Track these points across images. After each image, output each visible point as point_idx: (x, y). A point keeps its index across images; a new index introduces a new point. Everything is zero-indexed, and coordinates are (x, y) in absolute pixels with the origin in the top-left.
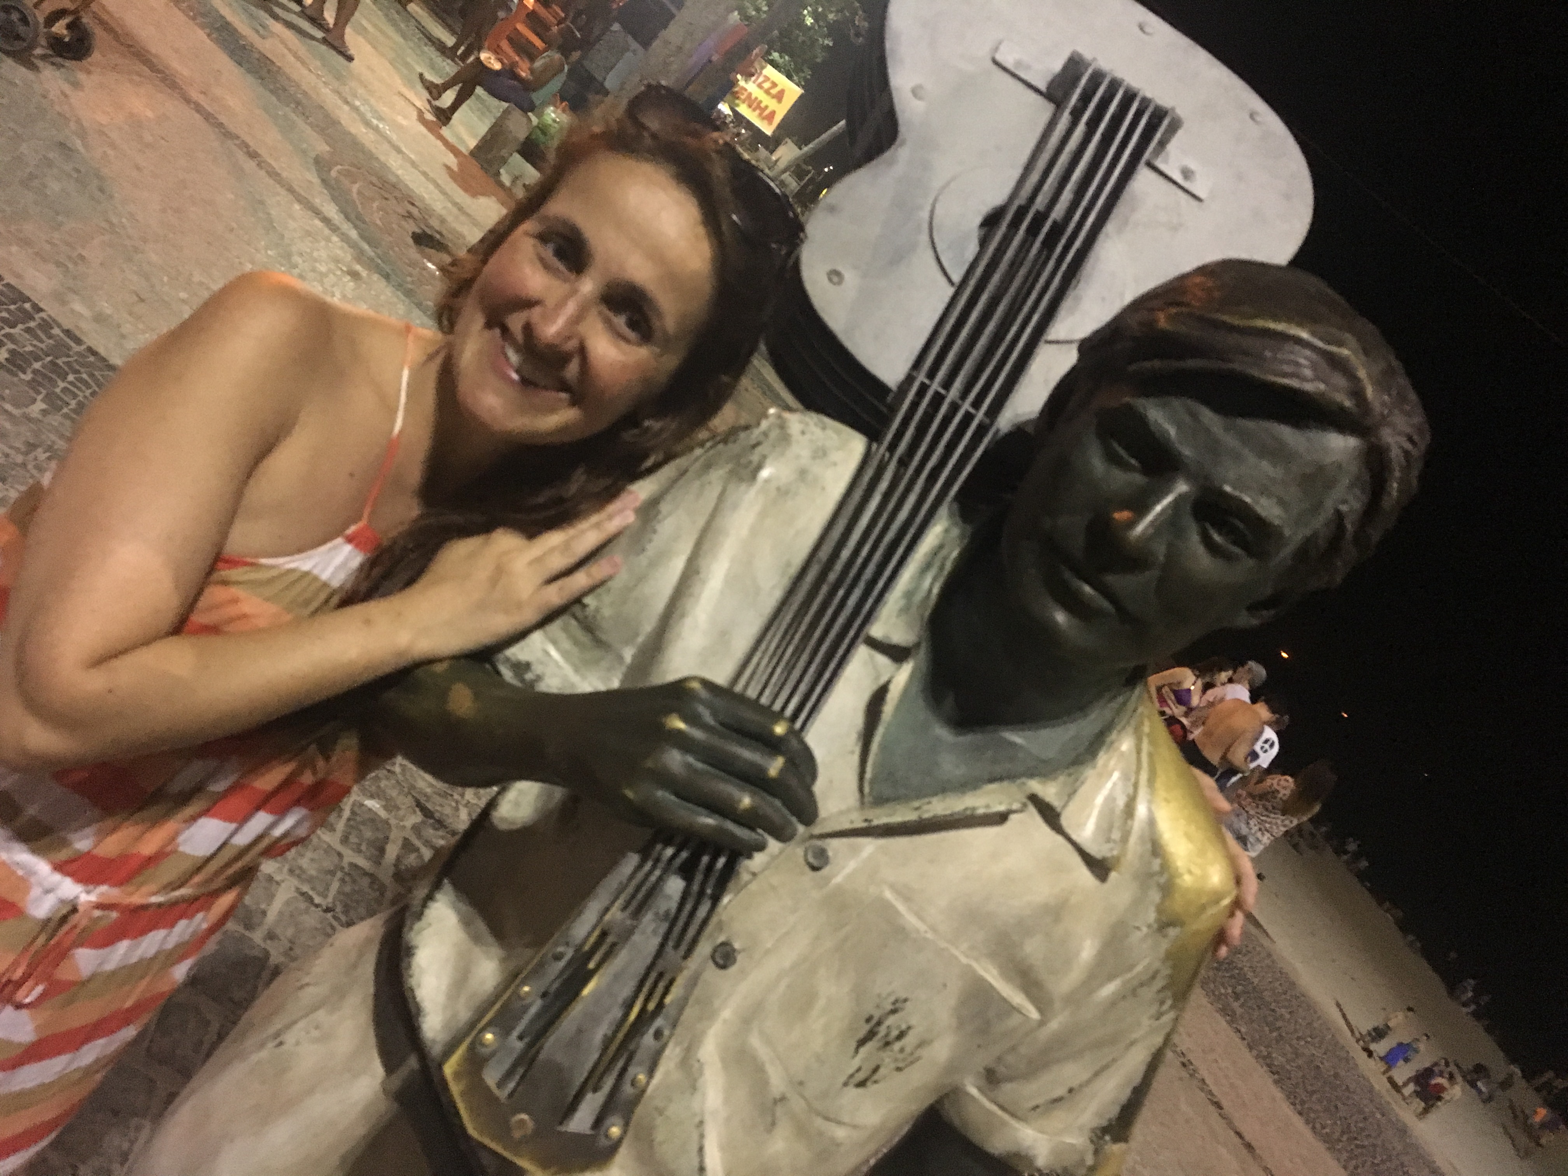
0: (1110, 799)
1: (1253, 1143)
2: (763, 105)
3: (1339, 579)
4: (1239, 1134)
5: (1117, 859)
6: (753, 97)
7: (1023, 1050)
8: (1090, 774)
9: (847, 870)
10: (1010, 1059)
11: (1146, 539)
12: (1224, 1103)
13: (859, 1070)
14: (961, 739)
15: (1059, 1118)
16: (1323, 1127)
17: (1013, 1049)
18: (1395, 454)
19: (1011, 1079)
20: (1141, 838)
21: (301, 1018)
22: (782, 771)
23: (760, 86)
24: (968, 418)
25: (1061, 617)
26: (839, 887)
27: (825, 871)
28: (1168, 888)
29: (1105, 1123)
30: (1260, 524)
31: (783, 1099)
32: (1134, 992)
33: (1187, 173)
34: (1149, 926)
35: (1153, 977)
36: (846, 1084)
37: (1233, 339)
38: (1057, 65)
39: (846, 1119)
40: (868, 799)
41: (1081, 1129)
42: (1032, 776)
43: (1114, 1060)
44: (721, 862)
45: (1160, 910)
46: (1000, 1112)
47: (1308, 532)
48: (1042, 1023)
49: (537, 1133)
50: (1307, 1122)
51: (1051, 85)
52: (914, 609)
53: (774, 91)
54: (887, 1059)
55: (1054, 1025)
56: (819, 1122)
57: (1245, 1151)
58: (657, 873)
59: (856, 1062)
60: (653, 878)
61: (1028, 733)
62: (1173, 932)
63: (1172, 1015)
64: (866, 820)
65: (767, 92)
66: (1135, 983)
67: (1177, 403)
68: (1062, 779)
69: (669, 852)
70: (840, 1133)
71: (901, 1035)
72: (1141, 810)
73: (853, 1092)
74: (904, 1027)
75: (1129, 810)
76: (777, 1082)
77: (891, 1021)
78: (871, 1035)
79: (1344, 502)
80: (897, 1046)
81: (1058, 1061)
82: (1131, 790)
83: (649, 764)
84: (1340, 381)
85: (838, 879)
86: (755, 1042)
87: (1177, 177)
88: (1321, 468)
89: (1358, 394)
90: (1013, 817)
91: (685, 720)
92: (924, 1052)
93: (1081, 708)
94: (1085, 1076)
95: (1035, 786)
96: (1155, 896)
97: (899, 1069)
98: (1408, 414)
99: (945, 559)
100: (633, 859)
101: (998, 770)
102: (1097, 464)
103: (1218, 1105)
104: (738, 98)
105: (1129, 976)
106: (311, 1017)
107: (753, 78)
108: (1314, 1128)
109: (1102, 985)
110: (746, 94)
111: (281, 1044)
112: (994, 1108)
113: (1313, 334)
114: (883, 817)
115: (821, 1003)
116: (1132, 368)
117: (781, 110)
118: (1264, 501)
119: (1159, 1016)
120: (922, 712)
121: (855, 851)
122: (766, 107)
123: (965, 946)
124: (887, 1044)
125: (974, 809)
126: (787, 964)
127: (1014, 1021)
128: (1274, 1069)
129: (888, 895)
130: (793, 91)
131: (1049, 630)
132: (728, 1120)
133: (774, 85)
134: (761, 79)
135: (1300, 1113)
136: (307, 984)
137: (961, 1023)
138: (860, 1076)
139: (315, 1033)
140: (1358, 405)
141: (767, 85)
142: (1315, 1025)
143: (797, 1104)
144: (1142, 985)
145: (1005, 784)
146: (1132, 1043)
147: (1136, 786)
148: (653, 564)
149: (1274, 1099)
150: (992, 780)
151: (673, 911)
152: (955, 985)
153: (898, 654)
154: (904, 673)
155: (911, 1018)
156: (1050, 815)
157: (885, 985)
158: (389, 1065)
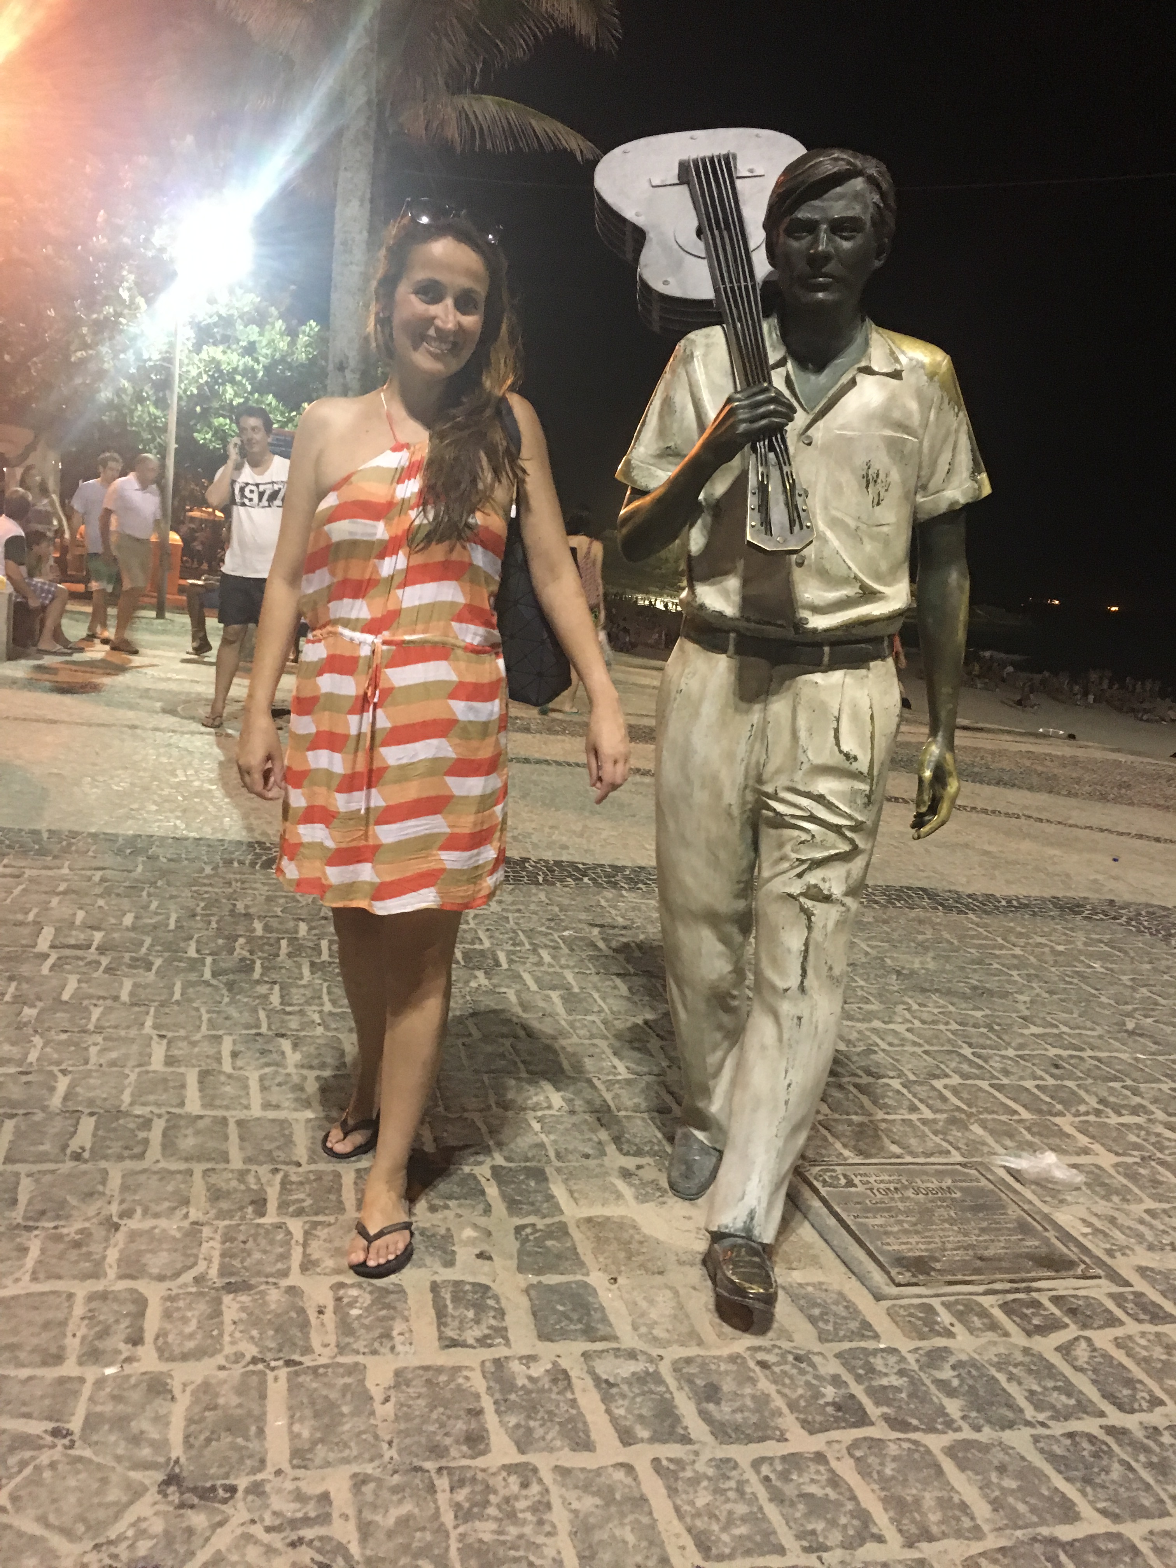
0: (883, 353)
5: (901, 368)
8: (871, 350)
9: (820, 437)
10: (922, 471)
11: (825, 249)
13: (873, 499)
15: (956, 480)
17: (920, 461)
19: (929, 481)
24: (746, 287)
25: (820, 295)
28: (925, 369)
29: (971, 470)
30: (854, 220)
31: (858, 528)
32: (941, 409)
33: (751, 171)
34: (927, 384)
35: (942, 399)
36: (873, 508)
38: (676, 171)
39: (884, 522)
40: (808, 410)
41: (965, 478)
42: (853, 364)
45: (926, 376)
46: (935, 497)
47: (870, 213)
48: (921, 443)
51: (679, 178)
52: (777, 348)
54: (880, 488)
55: (925, 442)
56: (875, 529)
58: (763, 452)
59: (871, 496)
62: (936, 378)
64: (813, 414)
67: (803, 207)
68: (863, 358)
70: (885, 529)
71: (878, 475)
72: (896, 350)
73: (877, 508)
74: (876, 471)
75: (892, 353)
76: (852, 524)
77: (870, 472)
78: (868, 482)
80: (879, 480)
81: (937, 456)
82: (888, 346)
84: (841, 164)
86: (834, 513)
87: (749, 174)
88: (858, 193)
89: (849, 164)
90: (857, 380)
92: (890, 478)
94: (951, 453)
95: (856, 366)
97: (887, 491)
102: (795, 244)
105: (935, 405)
109: (929, 414)
112: (932, 497)
114: (818, 411)
115: (844, 484)
118: (849, 212)
119: (956, 415)
120: (803, 375)
121: (818, 428)
123: (874, 430)
124: (875, 481)
125: (843, 386)
126: (824, 481)
129: (839, 432)
131: (821, 302)
137: (893, 458)
138: (876, 501)
140: (852, 167)
143: (863, 527)
144: (941, 404)
145: (847, 372)
146: (956, 431)
147: (888, 344)
148: (682, 413)
150: (842, 374)
151: (776, 462)
152: (882, 445)
153: (781, 363)
154: (789, 365)
155: (876, 466)
156: (868, 371)
157: (860, 461)
158: (724, 651)
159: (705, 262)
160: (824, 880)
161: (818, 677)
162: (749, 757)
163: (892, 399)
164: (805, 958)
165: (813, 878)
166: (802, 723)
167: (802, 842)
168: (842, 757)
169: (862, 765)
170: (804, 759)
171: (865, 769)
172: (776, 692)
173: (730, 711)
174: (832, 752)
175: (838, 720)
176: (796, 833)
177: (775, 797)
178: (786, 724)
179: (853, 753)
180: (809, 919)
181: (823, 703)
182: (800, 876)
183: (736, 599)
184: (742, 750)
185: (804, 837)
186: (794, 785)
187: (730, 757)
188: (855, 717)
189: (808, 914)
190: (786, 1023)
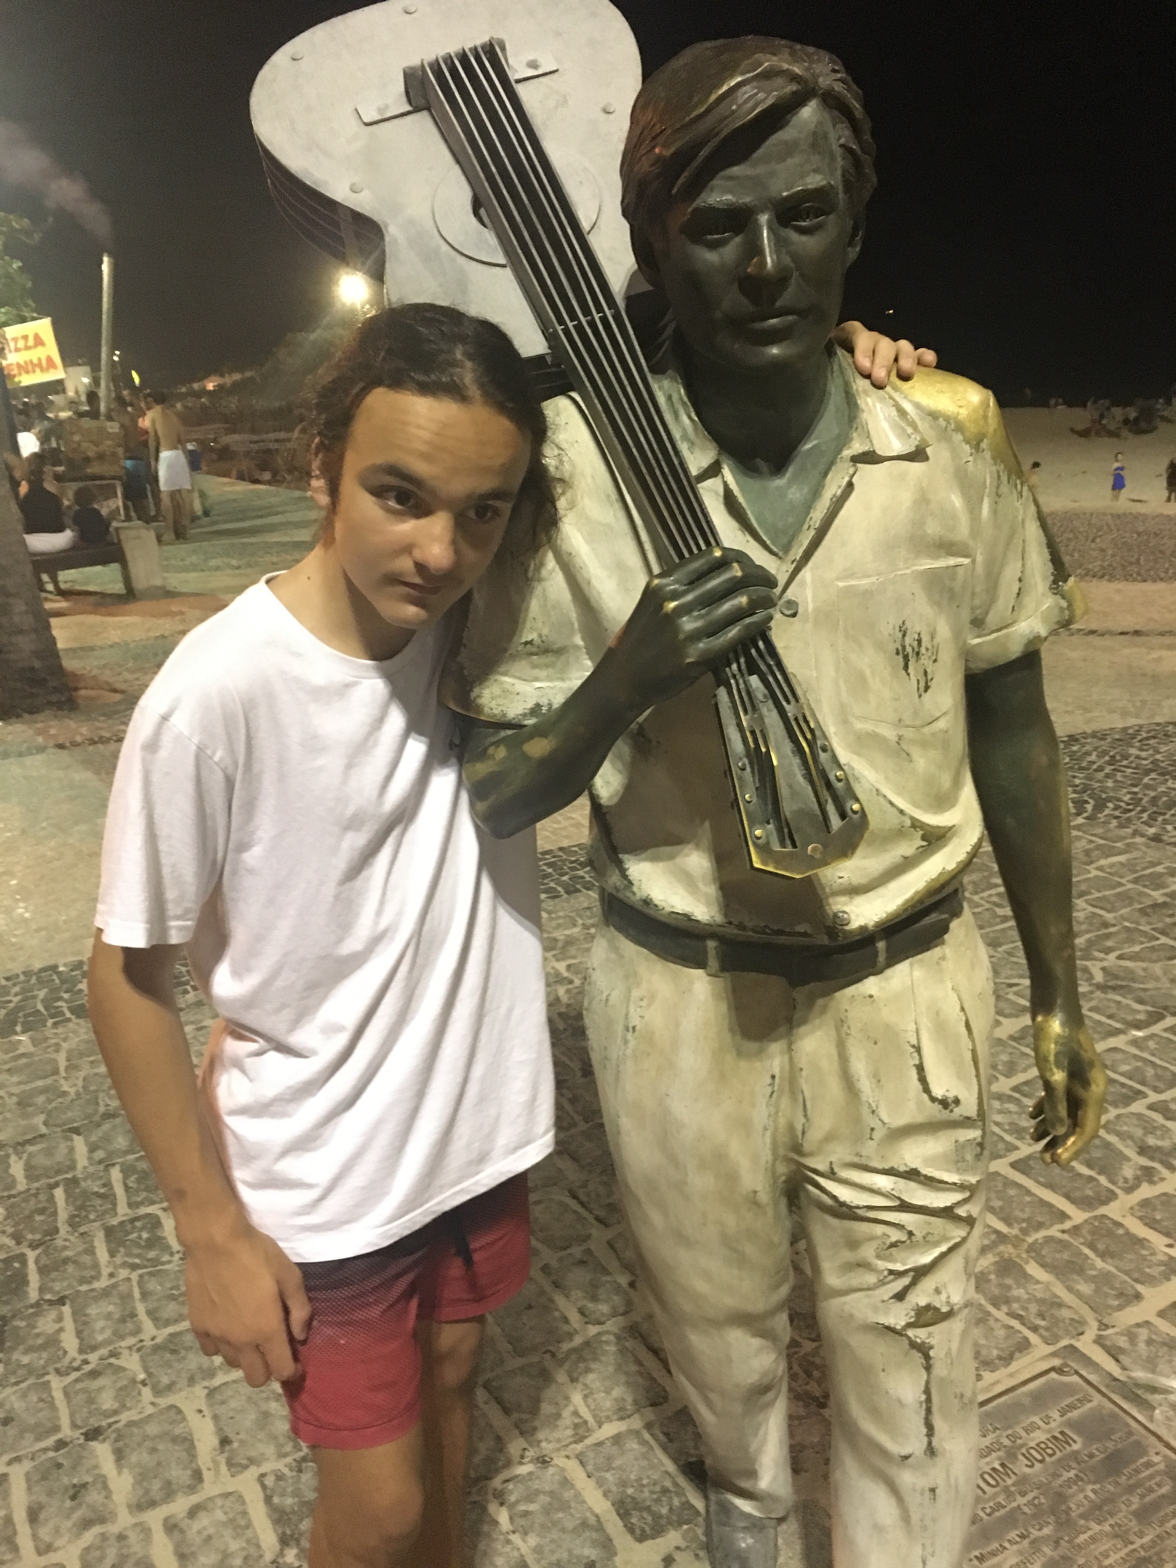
0: (888, 419)
1: (1137, 628)
2: (35, 361)
3: (875, 180)
4: (1122, 633)
5: (923, 439)
6: (22, 363)
7: (978, 589)
8: (865, 416)
9: (810, 599)
10: (977, 602)
11: (777, 264)
12: (1094, 627)
13: (918, 681)
14: (788, 474)
15: (1029, 601)
16: (1167, 572)
17: (973, 594)
18: (838, 87)
19: (987, 613)
20: (922, 419)
21: (627, 1007)
22: (742, 569)
23: (17, 350)
25: (775, 351)
26: (815, 609)
27: (800, 610)
28: (960, 428)
29: (1052, 578)
30: (820, 193)
31: (900, 738)
32: (998, 495)
33: (533, 65)
34: (971, 455)
35: (999, 477)
36: (920, 696)
37: (710, 120)
38: (402, 87)
39: (938, 715)
40: (780, 554)
41: (1043, 595)
42: (840, 451)
43: (1024, 541)
44: (761, 644)
45: (968, 442)
46: (999, 634)
47: (839, 172)
48: (974, 562)
49: (825, 846)
50: (1154, 581)
51: (410, 102)
52: (697, 441)
53: (31, 342)
54: (925, 661)
55: (979, 558)
56: (926, 730)
57: (1137, 639)
58: (741, 681)
59: (914, 680)
60: (742, 686)
61: (814, 435)
62: (984, 445)
63: (1025, 488)
64: (793, 562)
65: (27, 348)
66: (994, 489)
67: (716, 182)
68: (855, 435)
69: (734, 666)
70: (941, 724)
71: (919, 641)
72: (907, 407)
73: (927, 697)
74: (916, 637)
75: (902, 412)
76: (890, 733)
77: (908, 640)
78: (906, 658)
79: (840, 138)
80: (923, 650)
81: (999, 574)
82: (892, 402)
83: (681, 636)
84: (779, 81)
85: (810, 607)
86: (859, 726)
87: (531, 72)
88: (815, 134)
89: (794, 78)
90: (854, 480)
91: (673, 600)
92: (937, 640)
93: (823, 394)
94: (1020, 564)
95: (847, 453)
96: (958, 437)
97: (935, 661)
98: (819, 61)
99: (681, 399)
100: (722, 692)
101: (822, 467)
102: (711, 257)
103: (1092, 632)
104: (14, 376)
105: (987, 490)
106: (632, 998)
107: (6, 351)
108: (1162, 579)
109: (981, 508)
110: (15, 367)
111: (634, 1028)
112: (995, 635)
113: (742, 74)
114: (798, 552)
115: (868, 672)
116: (674, 191)
117: (51, 349)
118: (809, 180)
119: (1021, 494)
120: (754, 484)
121: (803, 584)
122: (39, 360)
123: (901, 565)
124: (918, 654)
125: (835, 495)
126: (833, 673)
127: (961, 571)
128: (1100, 574)
129: (841, 584)
130: (43, 327)
132: (887, 778)
133: (25, 338)
134: (12, 345)
135: (1145, 581)
136: (608, 995)
137: (937, 604)
138: (922, 684)
139: (643, 1003)
140: (799, 83)
141: (21, 344)
142: (1094, 521)
143: (908, 733)
144: (998, 487)
145: (833, 468)
146: (1023, 523)
147: (891, 398)
149: (1119, 591)
150: (825, 474)
151: (766, 692)
152: (917, 589)
153: (713, 470)
154: (727, 473)
155: (916, 627)
156: (870, 458)
157: (887, 627)
158: (700, 964)
159: (508, 272)
160: (937, 1291)
161: (871, 985)
162: (775, 1122)
163: (923, 500)
164: (929, 1411)
165: (920, 1297)
166: (860, 1067)
167: (894, 1245)
168: (937, 1107)
169: (969, 1107)
170: (873, 1122)
171: (972, 1111)
172: (804, 1021)
173: (730, 1058)
174: (919, 1103)
175: (918, 1049)
176: (880, 1229)
177: (831, 1175)
178: (829, 1064)
179: (951, 1095)
180: (927, 1357)
181: (888, 1027)
182: (900, 1296)
183: (712, 890)
184: (760, 1114)
185: (895, 1235)
186: (864, 1161)
187: (743, 1125)
188: (941, 1029)
189: (923, 1350)
190: (913, 1502)
